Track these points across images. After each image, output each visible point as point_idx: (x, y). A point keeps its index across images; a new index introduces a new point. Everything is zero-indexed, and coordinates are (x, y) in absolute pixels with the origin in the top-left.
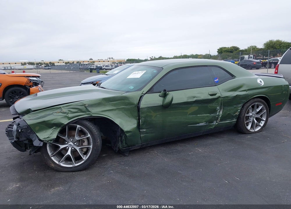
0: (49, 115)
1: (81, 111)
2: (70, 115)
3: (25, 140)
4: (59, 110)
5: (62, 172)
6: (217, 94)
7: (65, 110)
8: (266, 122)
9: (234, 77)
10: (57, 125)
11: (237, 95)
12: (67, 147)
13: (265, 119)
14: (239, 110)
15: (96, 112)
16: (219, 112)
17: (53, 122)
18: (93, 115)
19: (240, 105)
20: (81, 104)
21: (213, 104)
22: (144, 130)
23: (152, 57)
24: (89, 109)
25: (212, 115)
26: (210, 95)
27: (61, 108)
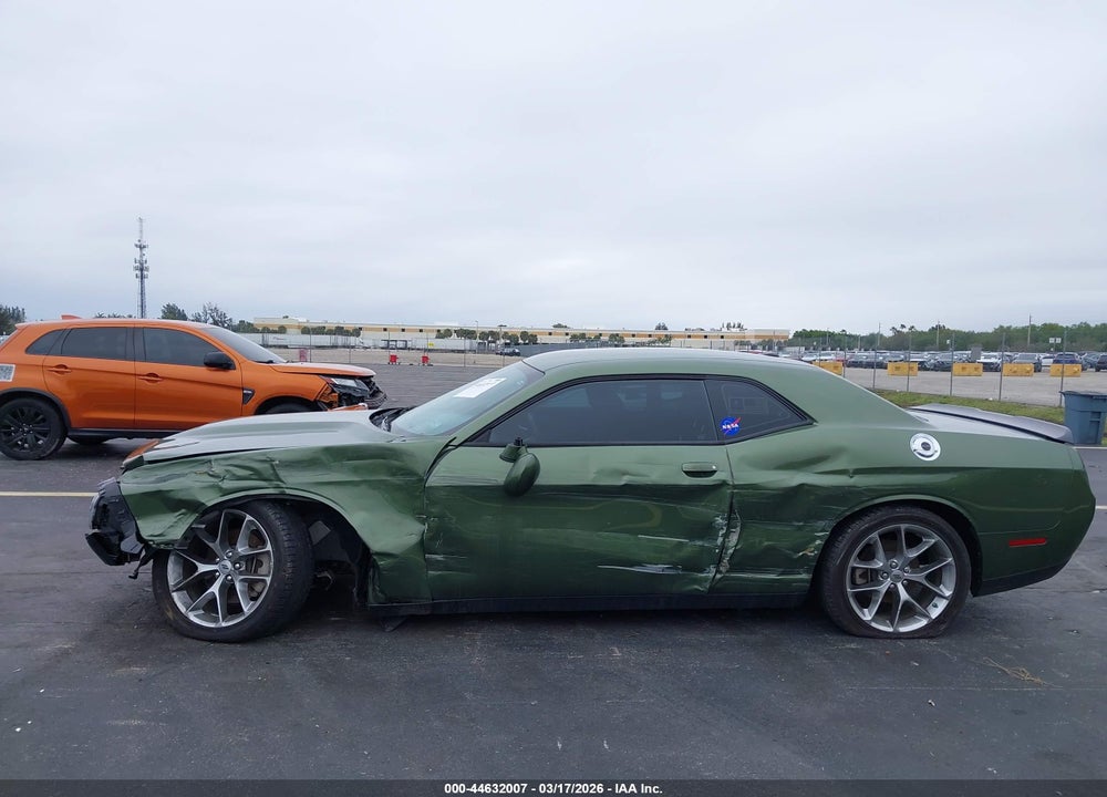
0: (179, 476)
1: (258, 475)
2: (227, 484)
3: (111, 534)
4: (205, 469)
5: (188, 637)
6: (715, 471)
7: (217, 469)
8: (955, 602)
9: (809, 421)
10: (191, 506)
11: (802, 485)
12: (217, 571)
13: (948, 593)
14: (818, 542)
15: (298, 483)
16: (726, 536)
17: (181, 496)
18: (288, 491)
19: (821, 524)
20: (264, 458)
21: (697, 506)
22: (439, 557)
23: (903, 326)
24: (282, 473)
25: (700, 543)
26: (685, 472)
27: (210, 461)
